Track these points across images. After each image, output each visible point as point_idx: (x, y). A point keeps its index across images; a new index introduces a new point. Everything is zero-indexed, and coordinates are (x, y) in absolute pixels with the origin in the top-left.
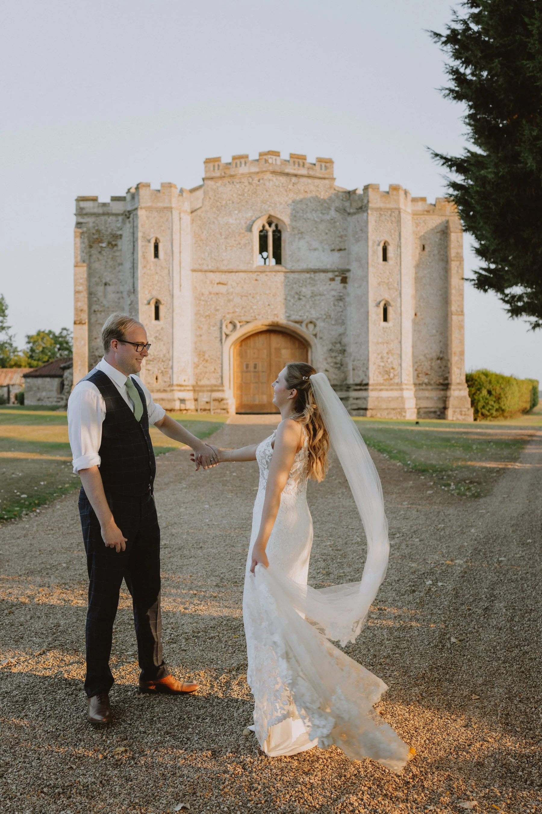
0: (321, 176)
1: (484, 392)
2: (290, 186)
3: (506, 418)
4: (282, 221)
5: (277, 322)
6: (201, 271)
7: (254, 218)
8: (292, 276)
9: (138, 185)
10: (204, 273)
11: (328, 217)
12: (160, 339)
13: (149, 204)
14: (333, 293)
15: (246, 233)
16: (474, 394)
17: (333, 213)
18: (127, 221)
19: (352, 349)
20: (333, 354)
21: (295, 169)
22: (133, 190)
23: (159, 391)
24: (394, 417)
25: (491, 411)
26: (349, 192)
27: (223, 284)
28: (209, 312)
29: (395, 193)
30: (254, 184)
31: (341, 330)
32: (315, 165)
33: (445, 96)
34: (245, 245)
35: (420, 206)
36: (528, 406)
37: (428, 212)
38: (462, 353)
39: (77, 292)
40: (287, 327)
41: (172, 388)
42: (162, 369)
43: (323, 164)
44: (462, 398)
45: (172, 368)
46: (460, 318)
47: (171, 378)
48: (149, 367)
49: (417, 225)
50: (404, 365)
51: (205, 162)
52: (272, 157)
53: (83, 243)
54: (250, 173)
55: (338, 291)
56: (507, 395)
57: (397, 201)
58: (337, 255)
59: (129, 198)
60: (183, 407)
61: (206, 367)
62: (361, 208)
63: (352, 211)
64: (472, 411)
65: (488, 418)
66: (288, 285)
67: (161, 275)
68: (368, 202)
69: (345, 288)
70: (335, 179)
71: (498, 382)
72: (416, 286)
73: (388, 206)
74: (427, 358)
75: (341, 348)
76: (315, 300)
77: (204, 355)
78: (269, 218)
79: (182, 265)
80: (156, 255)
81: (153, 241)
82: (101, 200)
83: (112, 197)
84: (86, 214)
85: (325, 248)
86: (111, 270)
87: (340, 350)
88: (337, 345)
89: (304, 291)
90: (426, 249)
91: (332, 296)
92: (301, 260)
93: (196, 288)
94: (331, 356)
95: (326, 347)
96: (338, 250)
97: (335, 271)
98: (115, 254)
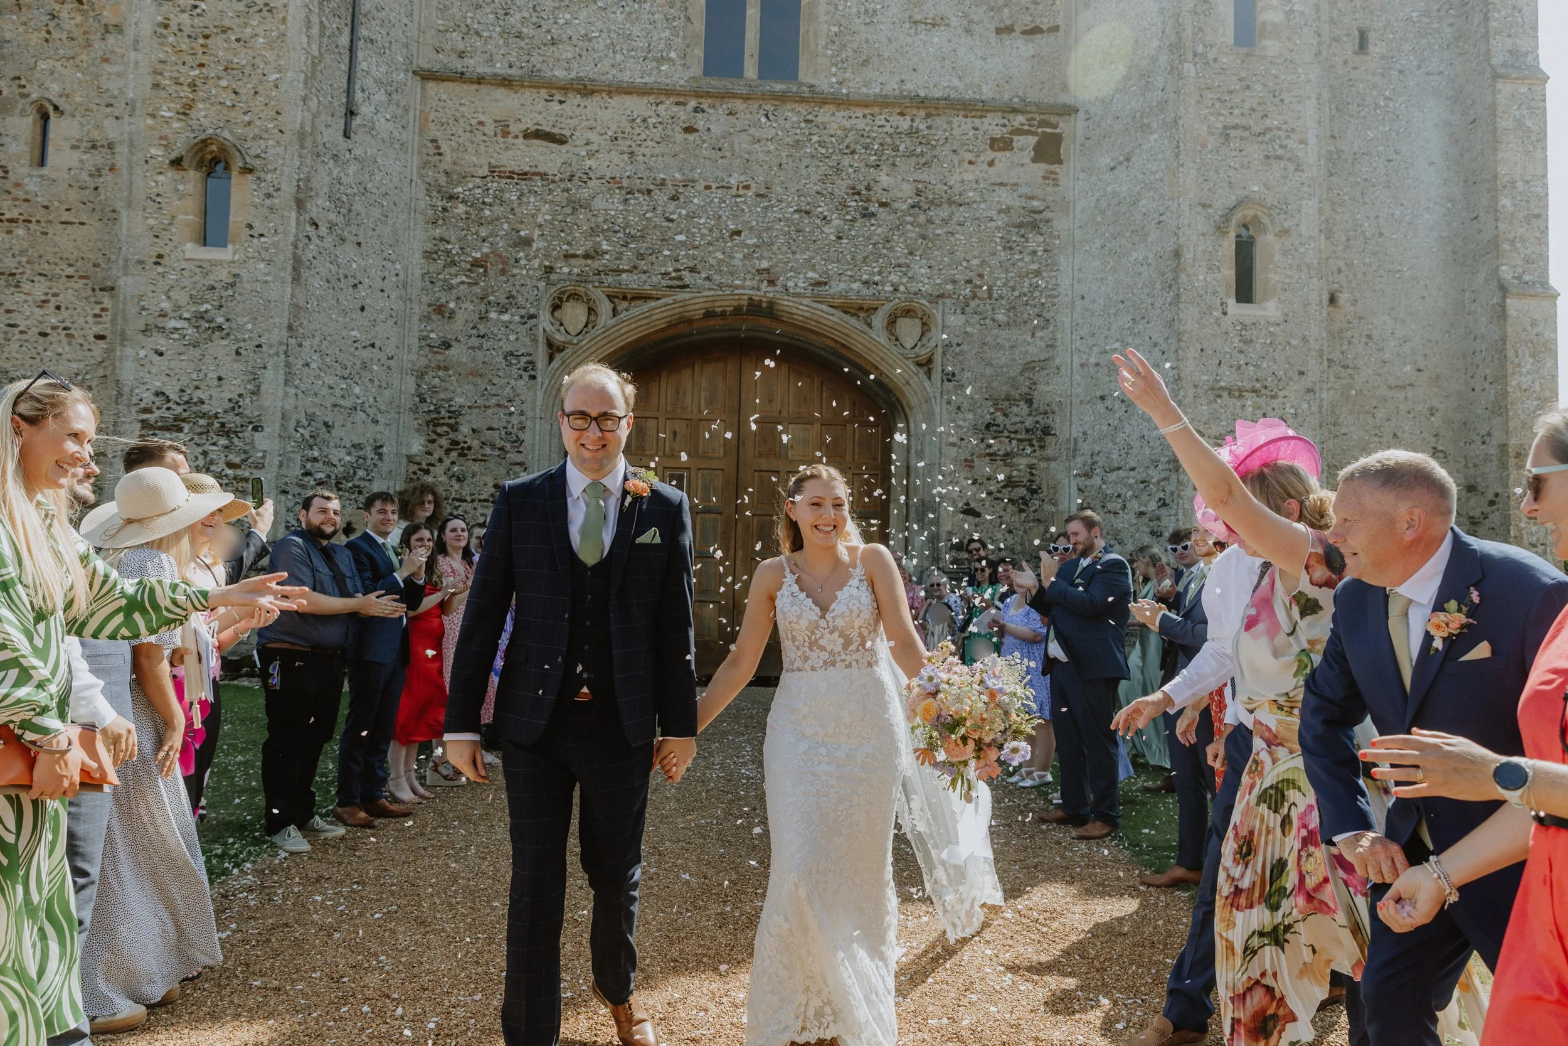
6: (457, 78)
10: (471, 88)
14: (1005, 197)
19: (1077, 425)
20: (999, 446)
27: (550, 138)
28: (485, 249)
31: (1035, 349)
40: (812, 325)
55: (1024, 190)
58: (1019, 48)
69: (1051, 178)
75: (1029, 422)
76: (930, 221)
77: (454, 428)
79: (364, 29)
85: (975, 18)
86: (70, 53)
87: (1027, 431)
88: (1015, 409)
89: (885, 185)
90: (1371, 48)
91: (1000, 212)
92: (875, 59)
93: (438, 148)
94: (991, 451)
95: (970, 416)
96: (1024, 33)
97: (1014, 111)
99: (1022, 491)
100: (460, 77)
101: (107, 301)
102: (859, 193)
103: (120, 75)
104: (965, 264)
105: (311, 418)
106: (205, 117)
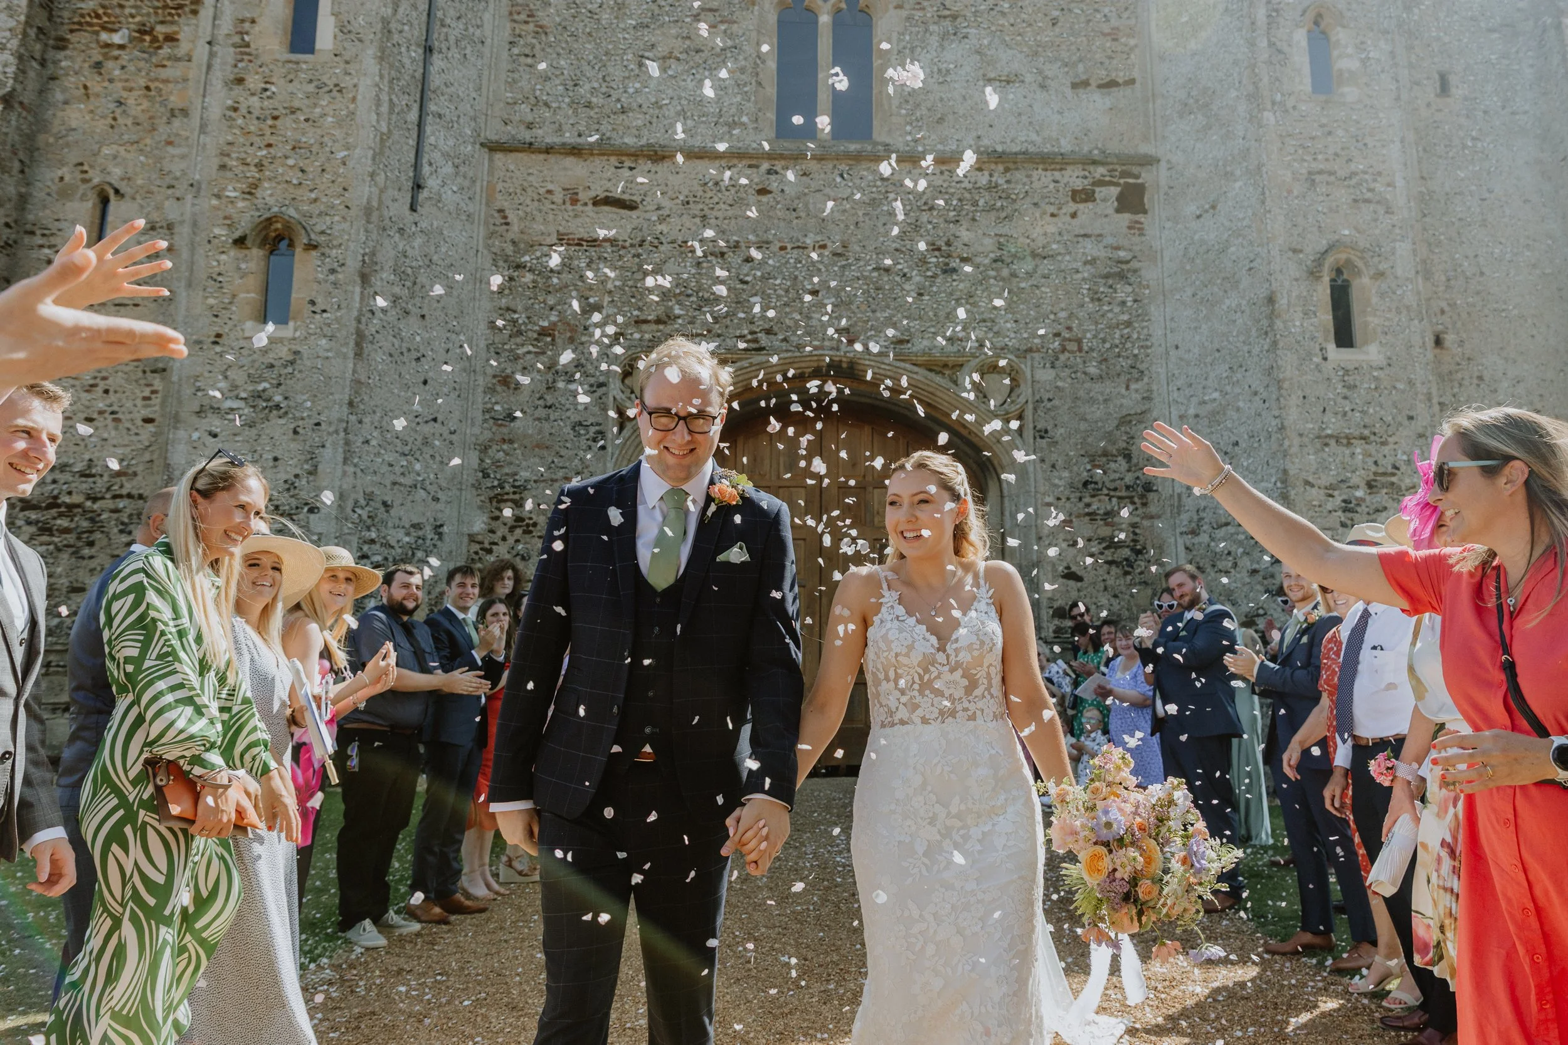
6: (526, 149)
10: (539, 157)
14: (1090, 248)
20: (1099, 505)
31: (1130, 401)
55: (1109, 240)
58: (1097, 102)
69: (1136, 228)
75: (1129, 478)
76: (1014, 275)
79: (433, 105)
85: (1049, 74)
86: (134, 137)
87: (1128, 487)
88: (1113, 465)
89: (966, 240)
90: (1453, 90)
91: (1086, 263)
92: (950, 117)
93: (505, 217)
94: (1090, 510)
95: (1066, 474)
96: (1100, 86)
97: (1094, 163)
98: (164, 73)
99: (1126, 552)
100: (529, 147)
101: (158, 384)
102: (939, 249)
103: (183, 157)
104: (1052, 317)
105: (369, 497)
106: (270, 196)
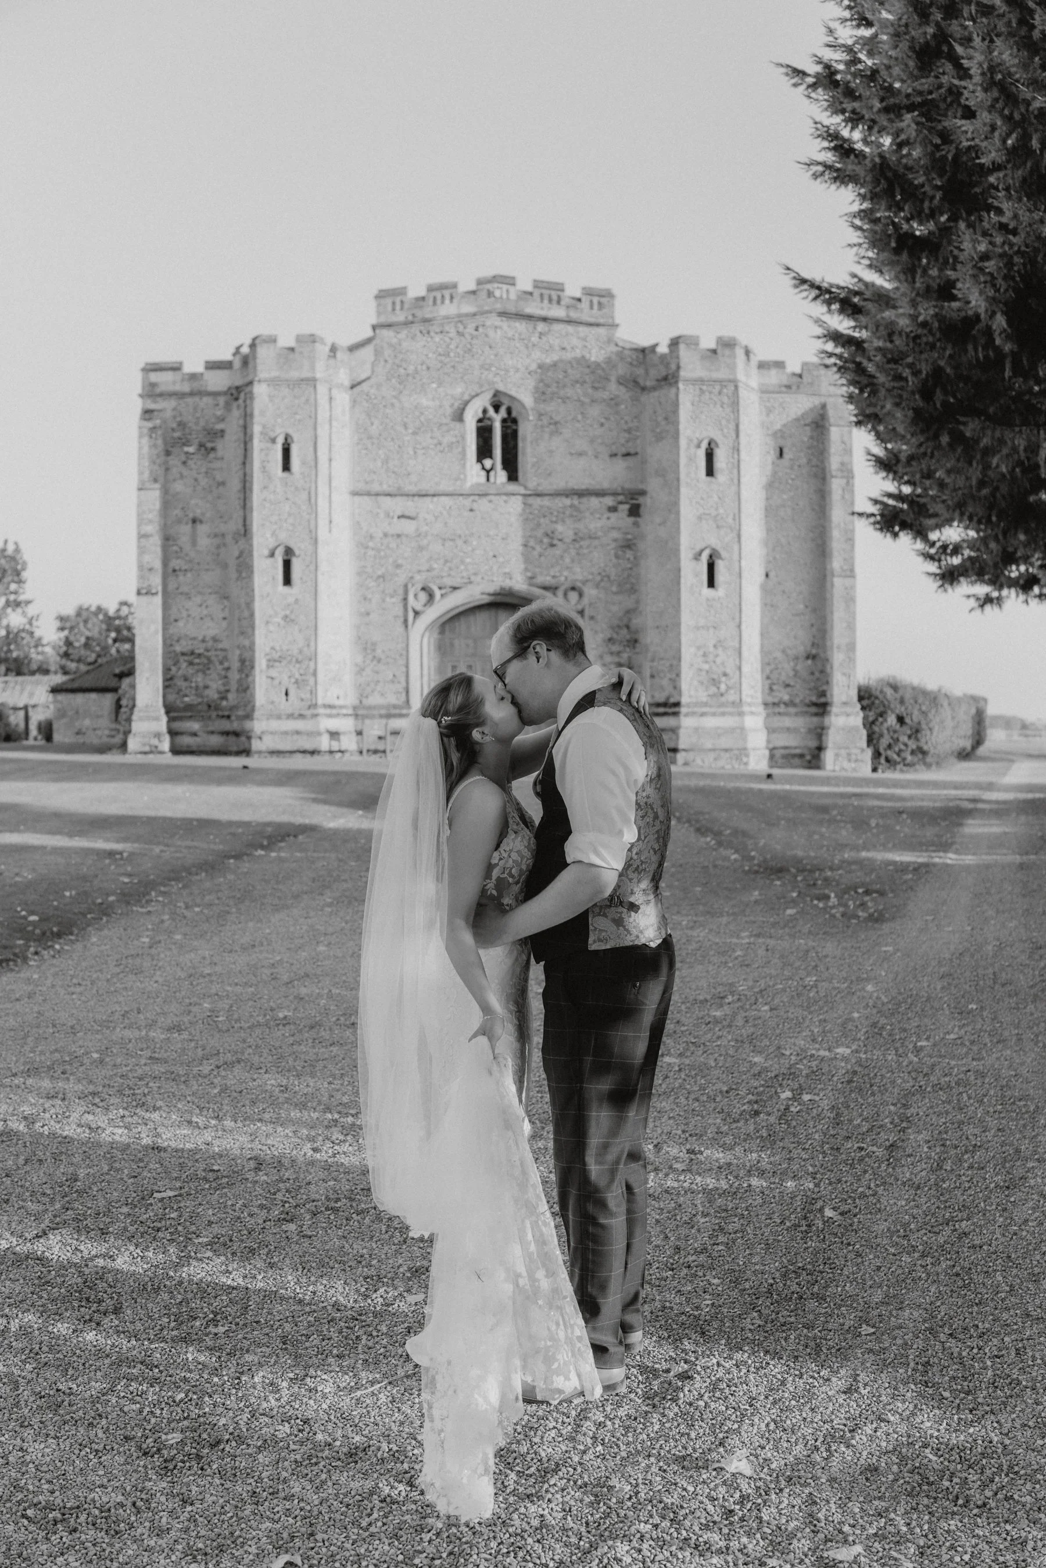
0: (592, 320)
1: (892, 720)
2: (535, 339)
3: (928, 766)
4: (519, 401)
5: (510, 589)
6: (369, 494)
7: (466, 397)
8: (537, 502)
9: (254, 339)
10: (373, 498)
11: (606, 395)
12: (293, 621)
13: (275, 374)
14: (615, 534)
15: (453, 424)
16: (873, 723)
17: (613, 387)
18: (235, 404)
19: (651, 638)
20: (615, 648)
21: (542, 309)
22: (245, 350)
23: (290, 716)
24: (726, 765)
25: (903, 755)
26: (643, 350)
27: (409, 518)
28: (383, 570)
29: (727, 352)
30: (467, 336)
31: (629, 602)
32: (579, 300)
33: (815, 176)
34: (450, 446)
35: (774, 378)
36: (968, 744)
37: (789, 387)
38: (851, 647)
39: (142, 536)
41: (315, 712)
42: (297, 676)
43: (595, 300)
44: (850, 730)
45: (315, 674)
46: (848, 582)
47: (313, 692)
48: (273, 673)
49: (769, 411)
50: (745, 669)
51: (377, 297)
52: (500, 285)
53: (155, 446)
54: (460, 316)
55: (624, 530)
56: (931, 725)
57: (733, 368)
58: (620, 464)
59: (237, 364)
60: (335, 746)
61: (377, 673)
62: (665, 378)
63: (649, 384)
64: (869, 753)
65: (898, 767)
66: (529, 518)
67: (294, 503)
68: (678, 367)
69: (636, 524)
70: (617, 325)
71: (916, 702)
72: (767, 523)
73: (715, 375)
74: (787, 656)
75: (628, 637)
76: (581, 547)
77: (374, 650)
78: (495, 395)
79: (334, 484)
80: (286, 467)
81: (280, 441)
82: (188, 369)
83: (207, 362)
84: (161, 395)
85: (599, 451)
86: (204, 495)
87: (628, 641)
88: (622, 631)
89: (560, 531)
90: (785, 456)
91: (613, 541)
92: (554, 473)
95: (601, 635)
96: (623, 456)
97: (619, 493)
98: (212, 465)
102: (548, 535)
